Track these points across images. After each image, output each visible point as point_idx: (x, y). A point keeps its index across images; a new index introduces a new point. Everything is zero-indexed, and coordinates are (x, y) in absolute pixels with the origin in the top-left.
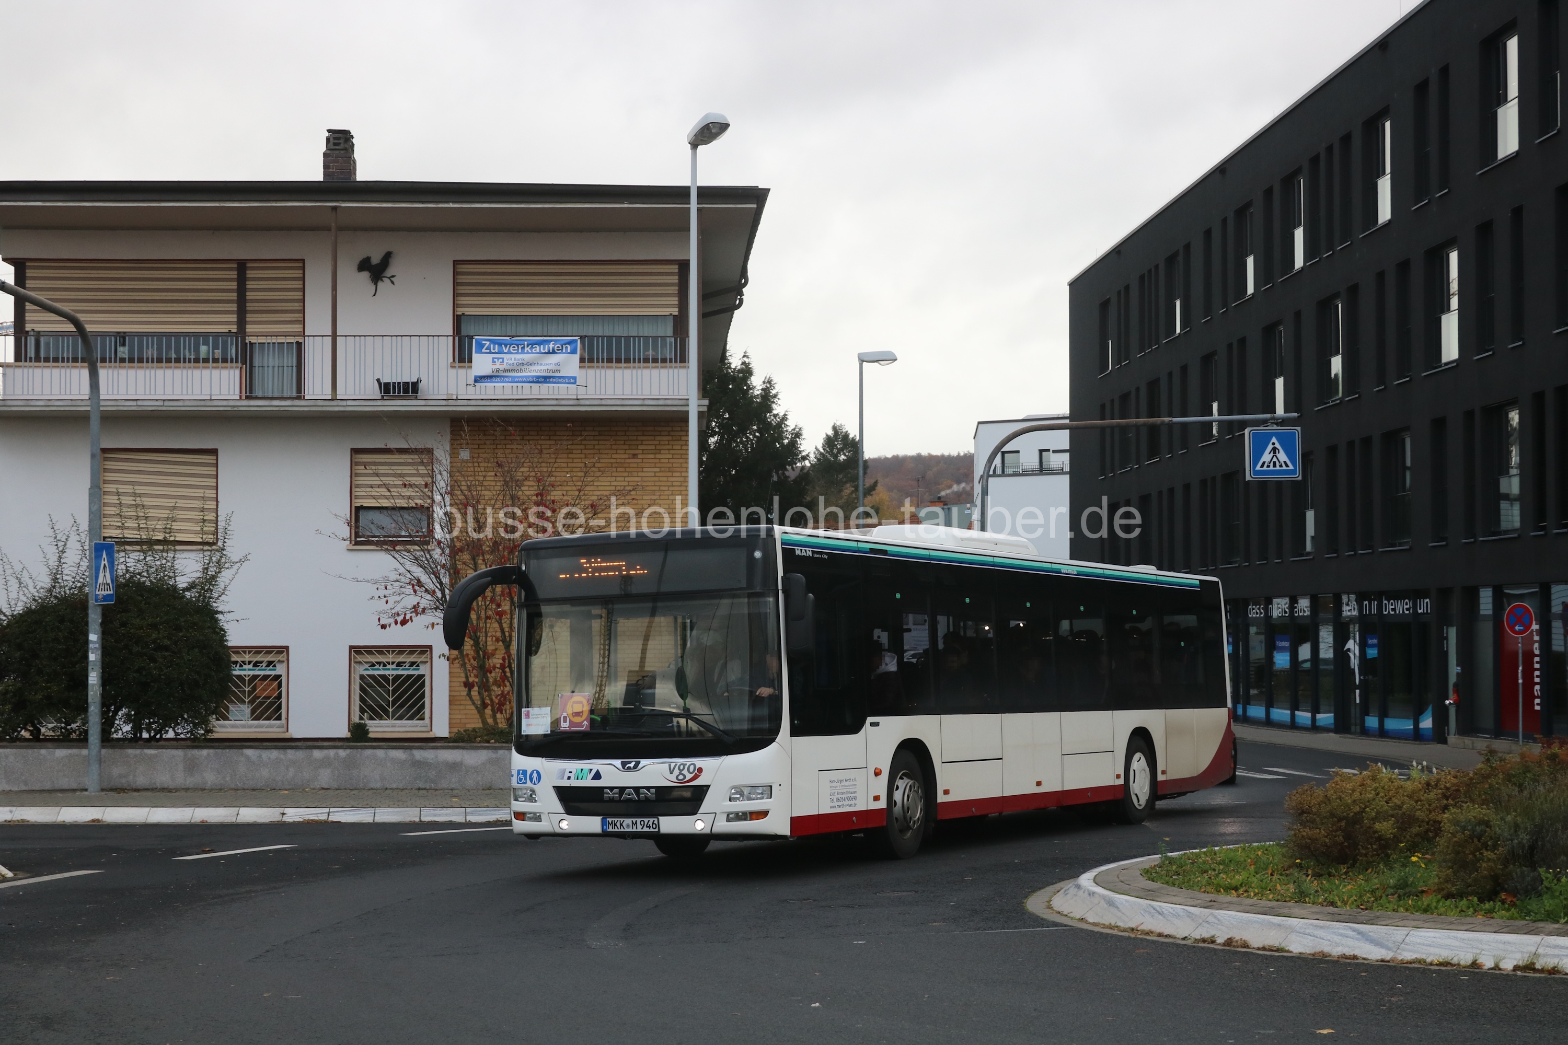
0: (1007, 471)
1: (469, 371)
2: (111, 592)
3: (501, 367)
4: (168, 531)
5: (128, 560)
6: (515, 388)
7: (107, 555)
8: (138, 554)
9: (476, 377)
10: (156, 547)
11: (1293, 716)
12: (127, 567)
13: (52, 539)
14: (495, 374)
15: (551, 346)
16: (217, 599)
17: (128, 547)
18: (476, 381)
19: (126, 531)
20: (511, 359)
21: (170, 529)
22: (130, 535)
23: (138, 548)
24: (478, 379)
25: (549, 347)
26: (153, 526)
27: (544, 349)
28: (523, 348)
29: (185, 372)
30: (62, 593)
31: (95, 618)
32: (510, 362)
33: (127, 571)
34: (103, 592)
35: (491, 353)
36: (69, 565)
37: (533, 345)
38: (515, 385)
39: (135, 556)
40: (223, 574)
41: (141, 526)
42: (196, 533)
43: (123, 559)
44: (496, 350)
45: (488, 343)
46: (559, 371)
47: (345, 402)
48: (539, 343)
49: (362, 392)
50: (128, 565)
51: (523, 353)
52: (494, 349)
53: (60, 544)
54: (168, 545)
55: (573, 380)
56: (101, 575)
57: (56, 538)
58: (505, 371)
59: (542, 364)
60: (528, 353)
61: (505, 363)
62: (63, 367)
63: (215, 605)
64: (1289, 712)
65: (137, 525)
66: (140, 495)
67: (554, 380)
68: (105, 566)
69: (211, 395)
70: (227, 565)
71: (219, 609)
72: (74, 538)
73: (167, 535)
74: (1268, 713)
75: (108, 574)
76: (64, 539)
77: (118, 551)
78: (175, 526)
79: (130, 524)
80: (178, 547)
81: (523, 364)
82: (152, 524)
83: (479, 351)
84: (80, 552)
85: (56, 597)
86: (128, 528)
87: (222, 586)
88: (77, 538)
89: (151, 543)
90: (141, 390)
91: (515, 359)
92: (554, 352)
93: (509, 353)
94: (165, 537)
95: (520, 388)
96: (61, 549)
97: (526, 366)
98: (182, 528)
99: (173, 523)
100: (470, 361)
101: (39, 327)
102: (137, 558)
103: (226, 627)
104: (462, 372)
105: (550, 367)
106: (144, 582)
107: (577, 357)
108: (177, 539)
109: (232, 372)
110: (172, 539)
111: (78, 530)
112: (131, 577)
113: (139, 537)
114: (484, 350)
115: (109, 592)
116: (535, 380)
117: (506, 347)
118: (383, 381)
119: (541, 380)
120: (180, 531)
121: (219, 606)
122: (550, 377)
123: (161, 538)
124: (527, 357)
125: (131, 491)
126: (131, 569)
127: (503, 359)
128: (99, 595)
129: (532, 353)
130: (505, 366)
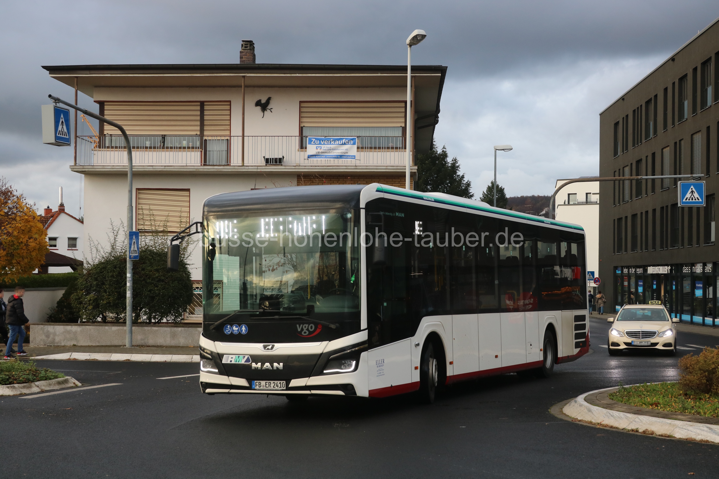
0: (571, 203)
1: (305, 153)
2: (137, 254)
3: (320, 151)
4: (165, 226)
5: (146, 240)
6: (327, 161)
7: (135, 237)
8: (151, 237)
9: (308, 155)
10: (160, 234)
11: (704, 320)
12: (146, 243)
13: (111, 230)
14: (317, 154)
15: (344, 141)
16: (187, 258)
17: (146, 234)
18: (308, 157)
19: (145, 227)
20: (325, 147)
21: (166, 225)
22: (146, 228)
23: (151, 234)
24: (309, 157)
25: (343, 142)
26: (158, 224)
27: (340, 142)
28: (331, 142)
29: (175, 153)
30: (116, 254)
31: (129, 266)
32: (324, 148)
33: (146, 245)
34: (133, 254)
35: (315, 144)
36: (119, 241)
37: (335, 140)
38: (326, 159)
39: (149, 238)
40: (189, 246)
41: (152, 224)
42: (177, 227)
43: (144, 239)
44: (318, 143)
45: (314, 140)
46: (347, 153)
47: (248, 167)
48: (338, 140)
49: (256, 163)
50: (146, 242)
51: (330, 144)
52: (317, 142)
53: (115, 232)
54: (165, 233)
55: (354, 157)
56: (132, 246)
57: (113, 229)
58: (322, 153)
59: (339, 150)
60: (333, 144)
61: (322, 149)
62: (119, 151)
63: (186, 261)
64: (702, 318)
65: (150, 224)
66: (152, 210)
67: (345, 157)
68: (134, 242)
69: (186, 164)
70: (191, 242)
71: (188, 263)
72: (121, 230)
73: (165, 228)
74: (692, 318)
75: (136, 246)
76: (117, 230)
77: (141, 236)
78: (169, 224)
79: (147, 223)
80: (169, 234)
81: (330, 150)
82: (158, 223)
83: (310, 143)
84: (124, 236)
85: (113, 256)
86: (147, 225)
87: (189, 252)
88: (123, 229)
89: (157, 232)
90: (155, 161)
91: (327, 147)
92: (345, 144)
93: (324, 144)
94: (164, 229)
95: (329, 161)
96: (115, 234)
97: (332, 151)
98: (172, 225)
99: (167, 223)
100: (306, 148)
101: (110, 133)
102: (150, 239)
103: (191, 271)
104: (302, 153)
105: (343, 151)
106: (153, 250)
107: (356, 146)
108: (168, 230)
109: (196, 153)
110: (166, 230)
111: (123, 226)
112: (148, 248)
113: (151, 229)
114: (312, 143)
115: (136, 255)
116: (336, 157)
117: (322, 141)
118: (266, 157)
119: (339, 157)
120: (170, 227)
121: (187, 261)
122: (343, 156)
123: (162, 230)
124: (332, 146)
125: (148, 208)
126: (148, 244)
127: (321, 147)
128: (131, 256)
129: (335, 144)
130: (322, 150)
